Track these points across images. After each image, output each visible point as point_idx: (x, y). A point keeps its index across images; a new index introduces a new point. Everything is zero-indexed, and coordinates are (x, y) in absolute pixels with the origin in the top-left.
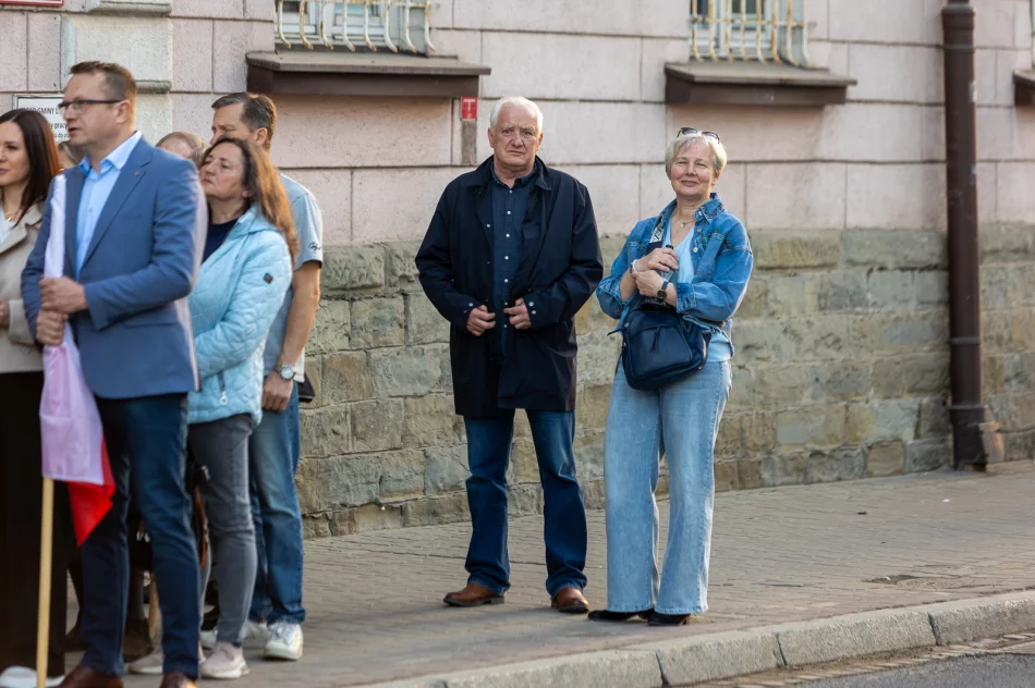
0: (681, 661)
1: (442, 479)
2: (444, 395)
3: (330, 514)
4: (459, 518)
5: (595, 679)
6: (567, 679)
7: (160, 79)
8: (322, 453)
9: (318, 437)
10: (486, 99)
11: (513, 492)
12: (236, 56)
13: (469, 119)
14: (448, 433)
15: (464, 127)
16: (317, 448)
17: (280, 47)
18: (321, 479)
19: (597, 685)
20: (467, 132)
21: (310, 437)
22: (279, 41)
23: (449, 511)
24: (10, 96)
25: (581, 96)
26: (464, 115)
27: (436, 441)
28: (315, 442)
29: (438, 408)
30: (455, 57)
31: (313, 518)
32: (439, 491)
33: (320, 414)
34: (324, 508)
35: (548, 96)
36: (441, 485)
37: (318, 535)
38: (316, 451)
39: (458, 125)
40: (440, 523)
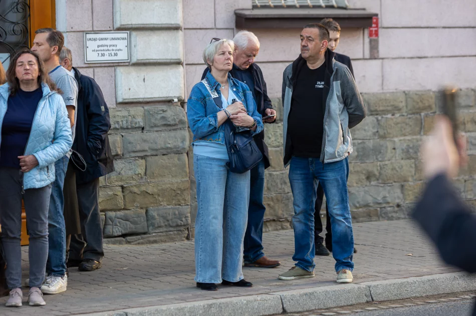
0: (297, 300)
1: (358, 202)
2: (359, 164)
3: (290, 219)
4: (369, 220)
5: (234, 310)
6: (213, 310)
7: (173, 23)
8: (284, 191)
9: (281, 184)
10: (384, 28)
11: (402, 208)
12: (229, 12)
13: (374, 37)
14: (363, 181)
15: (371, 41)
16: (281, 189)
17: (255, 7)
18: (284, 203)
19: (235, 313)
20: (373, 43)
21: (277, 184)
22: (255, 4)
23: (363, 217)
24: (81, 33)
25: (443, 25)
26: (371, 35)
27: (355, 185)
28: (280, 186)
29: (356, 169)
30: (364, 9)
31: (280, 221)
32: (357, 208)
33: (282, 174)
34: (286, 216)
35: (422, 26)
36: (358, 205)
37: (283, 229)
38: (280, 190)
39: (367, 40)
40: (358, 222)
